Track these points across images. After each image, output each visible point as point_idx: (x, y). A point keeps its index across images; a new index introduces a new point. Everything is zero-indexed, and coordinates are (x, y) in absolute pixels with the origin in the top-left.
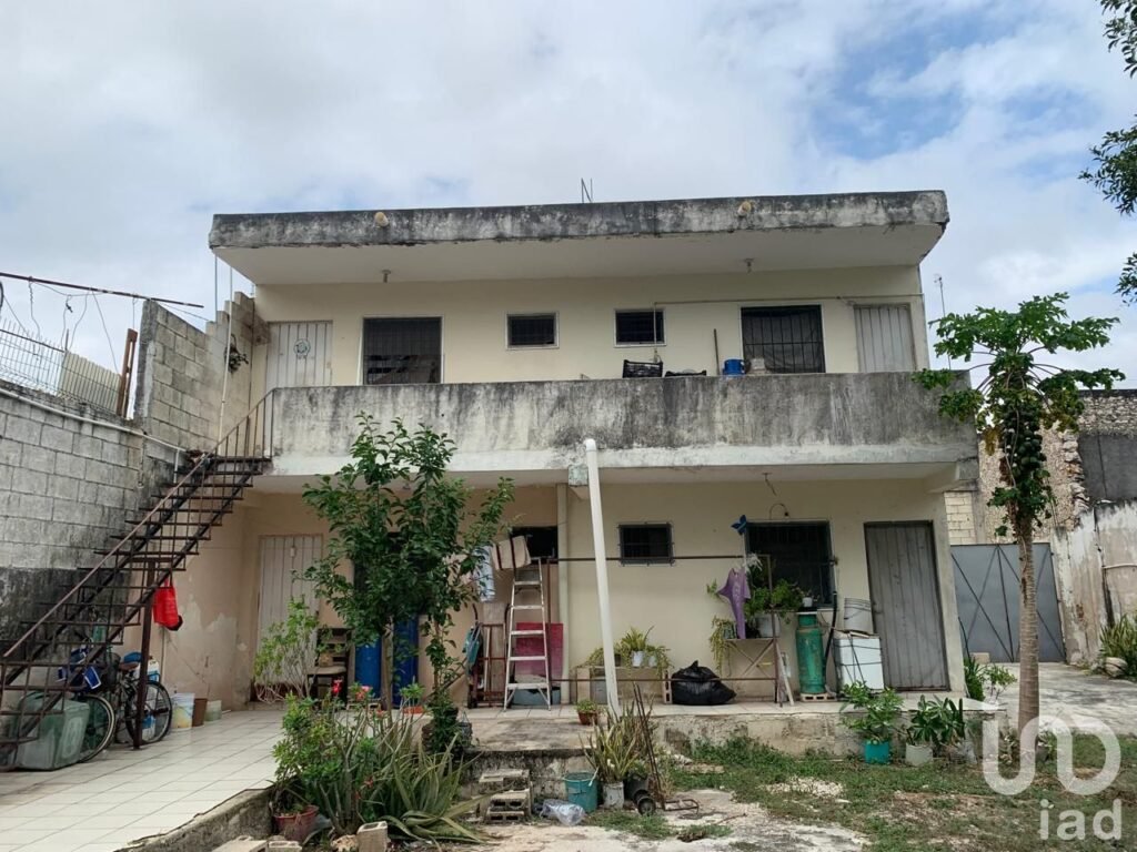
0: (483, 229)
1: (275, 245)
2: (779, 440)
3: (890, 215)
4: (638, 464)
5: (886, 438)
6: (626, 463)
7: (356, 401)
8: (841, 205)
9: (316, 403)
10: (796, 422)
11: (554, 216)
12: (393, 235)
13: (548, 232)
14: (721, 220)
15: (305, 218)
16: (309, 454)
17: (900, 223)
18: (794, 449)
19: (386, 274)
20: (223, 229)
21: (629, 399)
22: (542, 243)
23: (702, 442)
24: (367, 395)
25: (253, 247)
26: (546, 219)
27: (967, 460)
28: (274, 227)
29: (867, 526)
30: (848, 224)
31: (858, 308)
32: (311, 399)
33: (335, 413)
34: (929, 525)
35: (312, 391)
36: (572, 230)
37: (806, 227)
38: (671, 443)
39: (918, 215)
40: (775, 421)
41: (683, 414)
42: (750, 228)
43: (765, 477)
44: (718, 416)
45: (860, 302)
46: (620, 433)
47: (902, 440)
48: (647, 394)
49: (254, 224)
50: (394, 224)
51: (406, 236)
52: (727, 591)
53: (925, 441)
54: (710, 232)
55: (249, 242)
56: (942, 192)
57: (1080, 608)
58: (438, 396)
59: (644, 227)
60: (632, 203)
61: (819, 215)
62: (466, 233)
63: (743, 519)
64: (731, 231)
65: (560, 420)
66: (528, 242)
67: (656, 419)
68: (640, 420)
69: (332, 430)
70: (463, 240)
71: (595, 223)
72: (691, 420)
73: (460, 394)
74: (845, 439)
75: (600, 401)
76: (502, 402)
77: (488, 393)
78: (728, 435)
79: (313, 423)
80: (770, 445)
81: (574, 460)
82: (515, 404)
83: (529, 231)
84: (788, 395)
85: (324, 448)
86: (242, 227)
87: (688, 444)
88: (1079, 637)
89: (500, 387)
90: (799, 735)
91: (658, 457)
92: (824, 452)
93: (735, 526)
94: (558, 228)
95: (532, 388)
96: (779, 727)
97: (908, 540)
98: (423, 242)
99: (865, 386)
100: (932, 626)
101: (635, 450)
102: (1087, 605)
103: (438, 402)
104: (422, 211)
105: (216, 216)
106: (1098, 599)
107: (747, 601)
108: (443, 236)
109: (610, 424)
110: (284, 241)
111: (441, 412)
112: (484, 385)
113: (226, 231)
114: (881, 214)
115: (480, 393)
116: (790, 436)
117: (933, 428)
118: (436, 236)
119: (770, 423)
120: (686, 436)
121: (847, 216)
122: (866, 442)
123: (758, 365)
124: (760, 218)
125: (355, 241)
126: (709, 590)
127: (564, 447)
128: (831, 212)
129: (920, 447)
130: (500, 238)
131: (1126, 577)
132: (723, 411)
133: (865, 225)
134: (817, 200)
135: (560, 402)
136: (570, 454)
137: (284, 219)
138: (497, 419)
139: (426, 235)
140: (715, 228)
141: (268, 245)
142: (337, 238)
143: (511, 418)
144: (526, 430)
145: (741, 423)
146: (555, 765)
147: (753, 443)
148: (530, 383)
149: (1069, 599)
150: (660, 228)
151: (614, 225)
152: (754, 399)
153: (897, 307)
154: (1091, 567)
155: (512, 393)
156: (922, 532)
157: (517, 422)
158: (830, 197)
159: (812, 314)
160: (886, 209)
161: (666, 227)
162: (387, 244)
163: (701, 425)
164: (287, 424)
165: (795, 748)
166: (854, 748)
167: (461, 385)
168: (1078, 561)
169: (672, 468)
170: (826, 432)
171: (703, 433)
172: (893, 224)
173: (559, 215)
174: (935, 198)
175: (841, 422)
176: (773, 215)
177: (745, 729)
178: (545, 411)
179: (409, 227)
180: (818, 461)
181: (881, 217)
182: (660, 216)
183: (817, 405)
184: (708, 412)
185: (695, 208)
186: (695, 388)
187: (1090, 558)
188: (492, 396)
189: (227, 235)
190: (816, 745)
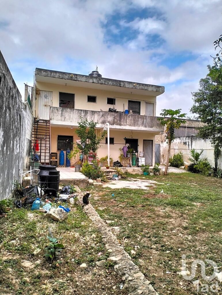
0: (90, 80)
1: (50, 77)
2: (136, 126)
3: (156, 90)
4: (115, 128)
5: (151, 127)
6: (113, 128)
7: (66, 111)
8: (149, 86)
9: (58, 111)
10: (139, 123)
11: (103, 80)
12: (73, 79)
13: (102, 83)
14: (131, 86)
15: (56, 72)
16: (57, 120)
17: (157, 91)
18: (139, 127)
19: (66, 84)
20: (38, 71)
21: (114, 116)
22: (101, 85)
23: (125, 125)
24: (68, 110)
25: (45, 76)
26: (102, 80)
27: (162, 131)
28: (49, 73)
29: (144, 140)
30: (150, 90)
31: (146, 103)
32: (57, 110)
33: (62, 113)
34: (152, 141)
35: (57, 108)
36: (106, 83)
37: (143, 89)
38: (120, 125)
39: (160, 90)
40: (136, 123)
41: (122, 120)
42: (135, 88)
43: (132, 131)
44: (128, 121)
45: (147, 102)
46: (112, 122)
47: (154, 127)
48: (117, 116)
49: (45, 71)
50: (74, 76)
51: (76, 79)
52: (123, 149)
53: (157, 128)
54: (129, 88)
55: (44, 75)
56: (164, 87)
57: (163, 155)
58: (81, 112)
59: (118, 85)
60: (117, 80)
61: (146, 88)
62: (87, 81)
63: (125, 138)
64: (132, 88)
65: (102, 119)
66: (98, 84)
67: (118, 120)
68: (116, 120)
69: (61, 116)
70: (86, 82)
71: (110, 83)
72: (123, 121)
73: (85, 112)
74: (146, 127)
75: (109, 116)
76: (93, 114)
77: (90, 112)
78: (129, 124)
79: (57, 114)
80: (135, 126)
81: (104, 126)
82: (95, 115)
83: (98, 82)
84: (138, 118)
85: (60, 119)
86: (42, 72)
87: (123, 125)
88: (162, 160)
89: (92, 111)
90: (135, 171)
91: (118, 127)
92: (142, 128)
93: (124, 139)
94: (104, 83)
95: (98, 112)
96: (132, 170)
97: (149, 143)
98: (79, 81)
99: (149, 118)
100: (151, 156)
101: (114, 125)
102: (165, 155)
103: (81, 113)
104: (79, 75)
105: (36, 68)
106: (167, 154)
107: (127, 151)
108: (83, 81)
109: (111, 120)
110: (52, 76)
111: (82, 115)
112: (90, 111)
113: (39, 72)
114: (155, 89)
115: (89, 112)
116: (138, 125)
117: (158, 126)
118: (81, 80)
119: (135, 123)
120: (123, 124)
121: (150, 89)
122: (149, 127)
123: (131, 111)
124: (137, 87)
125: (66, 79)
126: (119, 149)
127: (103, 124)
128: (148, 87)
129: (156, 129)
130: (93, 82)
131: (172, 150)
132: (128, 120)
133: (152, 91)
134: (146, 85)
135: (103, 115)
136: (104, 125)
137: (51, 71)
138: (92, 117)
139: (80, 80)
140: (130, 87)
141: (48, 76)
142: (62, 77)
143: (94, 118)
144: (97, 120)
145: (131, 123)
146: (110, 173)
147: (133, 126)
148: (98, 111)
149: (162, 154)
150: (121, 86)
151: (113, 84)
152: (133, 119)
153: (152, 103)
154: (166, 148)
155: (94, 113)
156: (151, 141)
157: (95, 118)
158: (148, 85)
159: (139, 103)
160: (156, 88)
161: (122, 86)
162: (72, 80)
163: (125, 122)
164: (53, 114)
165: (134, 173)
166: (142, 173)
167: (85, 110)
168: (164, 147)
169: (120, 129)
170: (143, 125)
171: (125, 124)
172: (156, 91)
173: (104, 80)
174: (163, 87)
175: (145, 124)
176: (139, 86)
177: (127, 170)
178: (100, 117)
179: (76, 78)
180: (142, 130)
181: (155, 90)
182: (121, 83)
183: (142, 121)
184: (126, 120)
185: (127, 83)
186: (124, 115)
187: (166, 147)
188: (91, 113)
189: (39, 73)
190: (137, 173)
